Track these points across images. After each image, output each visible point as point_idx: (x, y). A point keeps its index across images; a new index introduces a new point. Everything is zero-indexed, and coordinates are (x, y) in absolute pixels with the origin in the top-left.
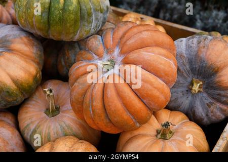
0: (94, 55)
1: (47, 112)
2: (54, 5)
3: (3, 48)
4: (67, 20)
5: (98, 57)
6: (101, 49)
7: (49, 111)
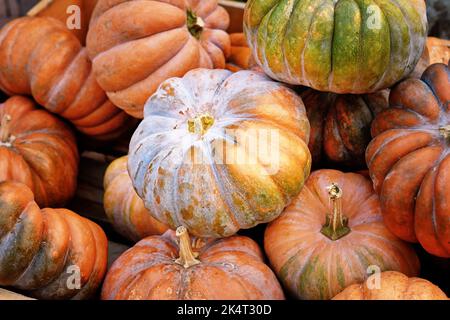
0: (420, 116)
1: (328, 231)
2: (344, 25)
3: (243, 115)
4: (369, 53)
5: (428, 119)
6: (432, 103)
7: (332, 227)
